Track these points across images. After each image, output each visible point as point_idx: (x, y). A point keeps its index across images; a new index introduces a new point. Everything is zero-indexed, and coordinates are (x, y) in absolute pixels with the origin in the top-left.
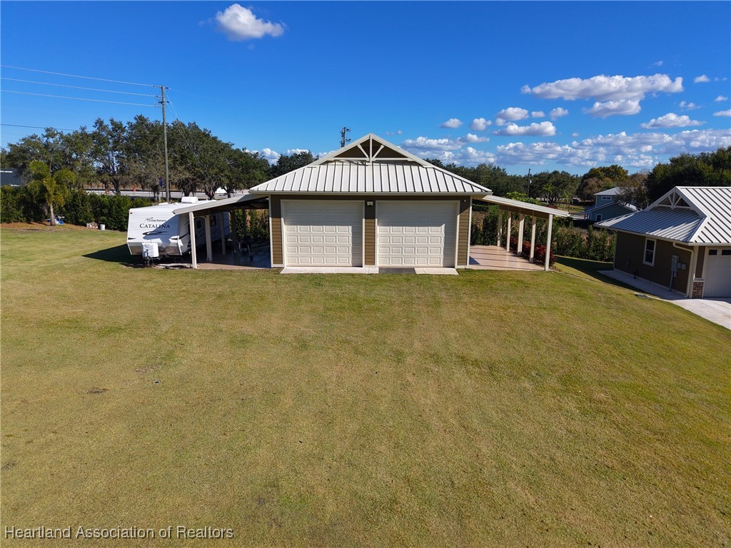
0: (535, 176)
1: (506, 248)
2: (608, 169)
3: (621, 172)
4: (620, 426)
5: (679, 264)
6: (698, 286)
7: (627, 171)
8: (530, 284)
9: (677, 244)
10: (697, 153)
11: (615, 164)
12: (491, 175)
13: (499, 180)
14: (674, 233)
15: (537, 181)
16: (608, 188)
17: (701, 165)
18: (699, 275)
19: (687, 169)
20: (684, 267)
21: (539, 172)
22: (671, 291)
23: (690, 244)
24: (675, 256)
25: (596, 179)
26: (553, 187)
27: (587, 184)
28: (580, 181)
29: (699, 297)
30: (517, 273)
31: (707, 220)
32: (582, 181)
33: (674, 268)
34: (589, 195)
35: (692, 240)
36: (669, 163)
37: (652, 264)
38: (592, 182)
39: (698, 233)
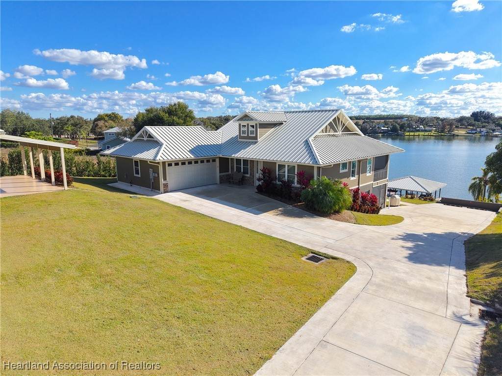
0: (57, 119)
1: (32, 176)
2: (110, 115)
3: (119, 118)
4: (120, 287)
5: (154, 174)
6: (166, 185)
7: (122, 117)
8: (52, 202)
9: (150, 162)
10: (159, 107)
11: (114, 112)
12: (17, 118)
13: (25, 122)
14: (147, 155)
15: (58, 123)
16: (112, 128)
17: (162, 114)
18: (165, 179)
19: (155, 116)
20: (156, 175)
21: (59, 116)
22: (152, 191)
23: (157, 161)
24: (151, 169)
25: (103, 122)
26: (73, 128)
27: (97, 125)
28: (92, 123)
29: (167, 192)
30: (41, 195)
31: (164, 146)
32: (94, 123)
33: (151, 177)
34: (100, 132)
35: (158, 159)
36: (145, 112)
37: (139, 176)
38: (101, 123)
39: (160, 154)
